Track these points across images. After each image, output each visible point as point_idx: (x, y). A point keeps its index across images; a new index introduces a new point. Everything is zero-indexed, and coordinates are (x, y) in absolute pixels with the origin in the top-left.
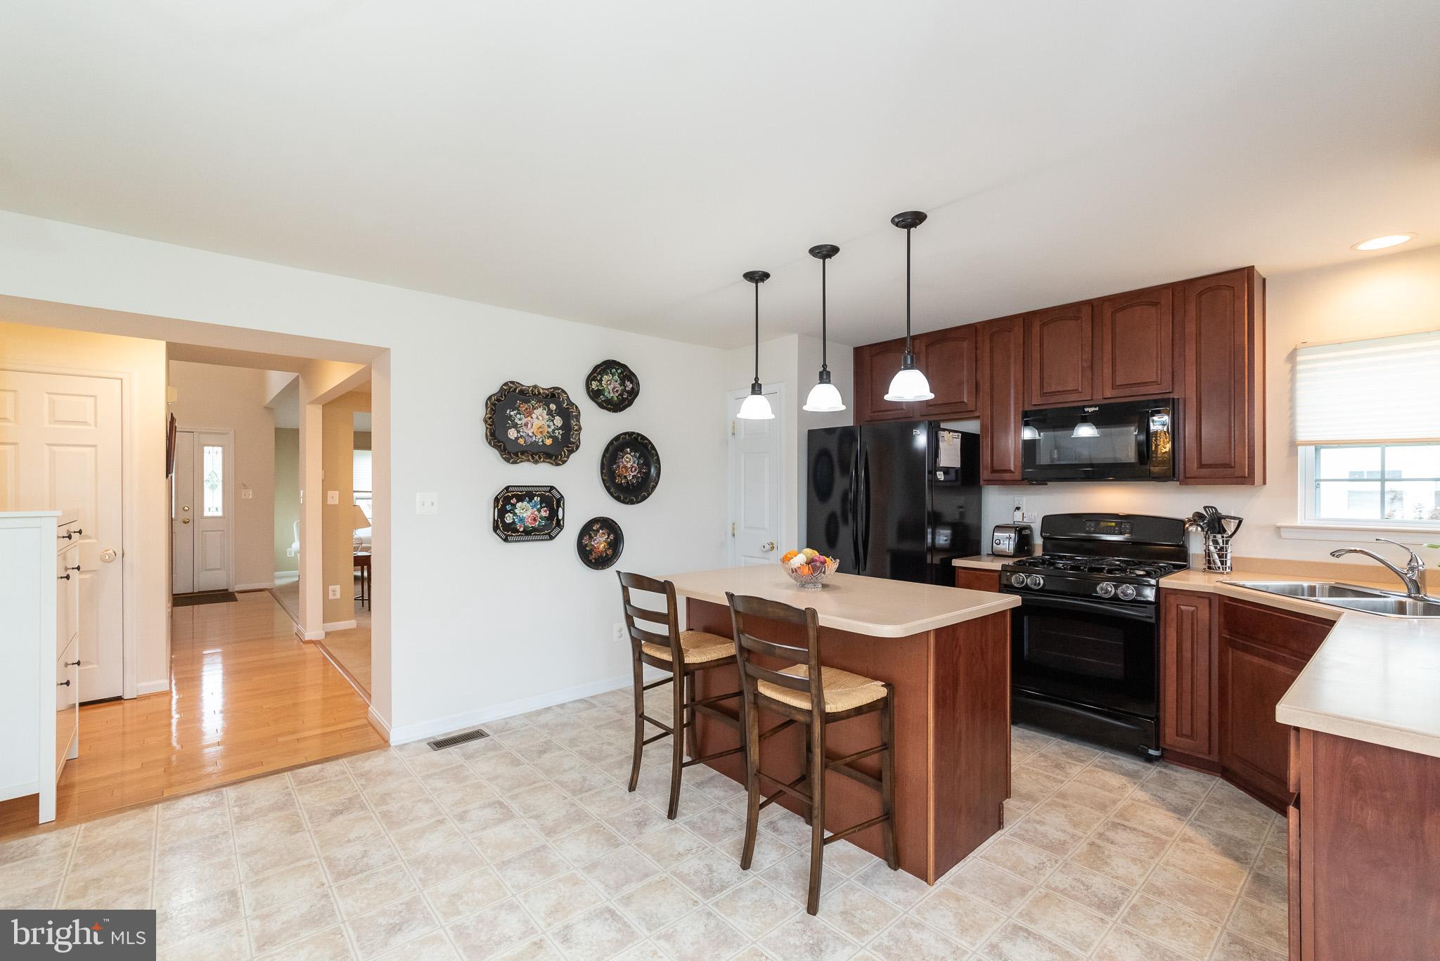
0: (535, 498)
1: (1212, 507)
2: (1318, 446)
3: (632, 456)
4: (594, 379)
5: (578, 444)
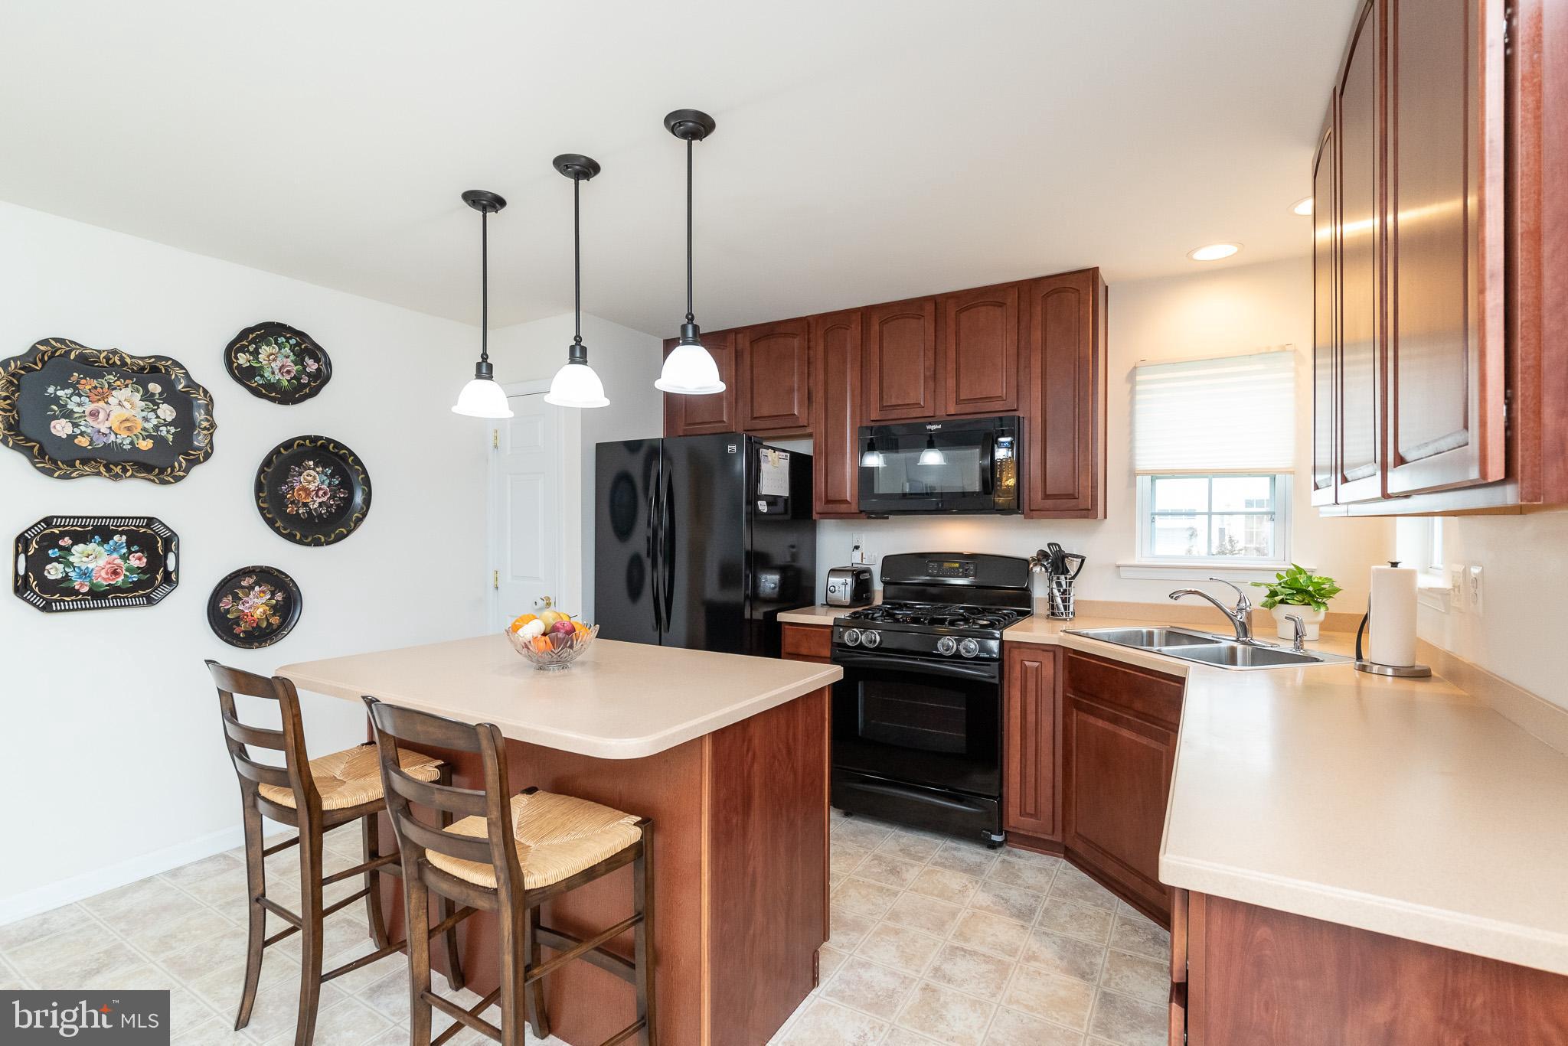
0: (116, 538)
1: (1055, 544)
3: (318, 473)
4: (243, 350)
5: (210, 451)
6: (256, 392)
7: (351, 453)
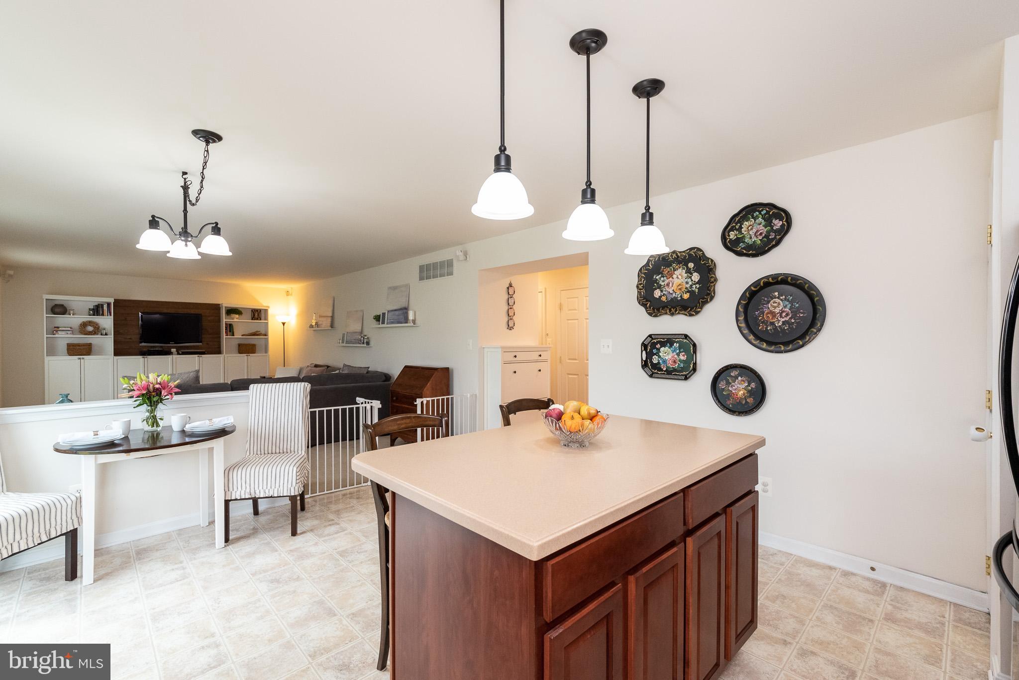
3: (781, 300)
4: (732, 230)
5: (713, 295)
6: (739, 254)
7: (807, 282)
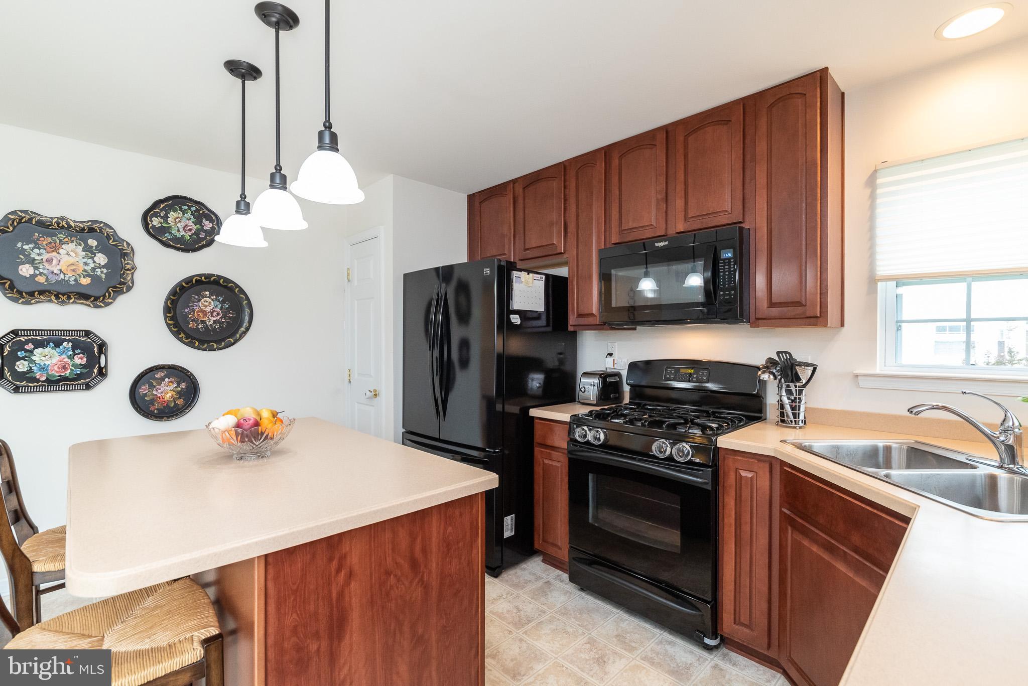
0: (65, 344)
1: (786, 353)
2: (900, 281)
3: (212, 300)
4: (156, 215)
5: (131, 285)
6: (165, 244)
7: (237, 286)
